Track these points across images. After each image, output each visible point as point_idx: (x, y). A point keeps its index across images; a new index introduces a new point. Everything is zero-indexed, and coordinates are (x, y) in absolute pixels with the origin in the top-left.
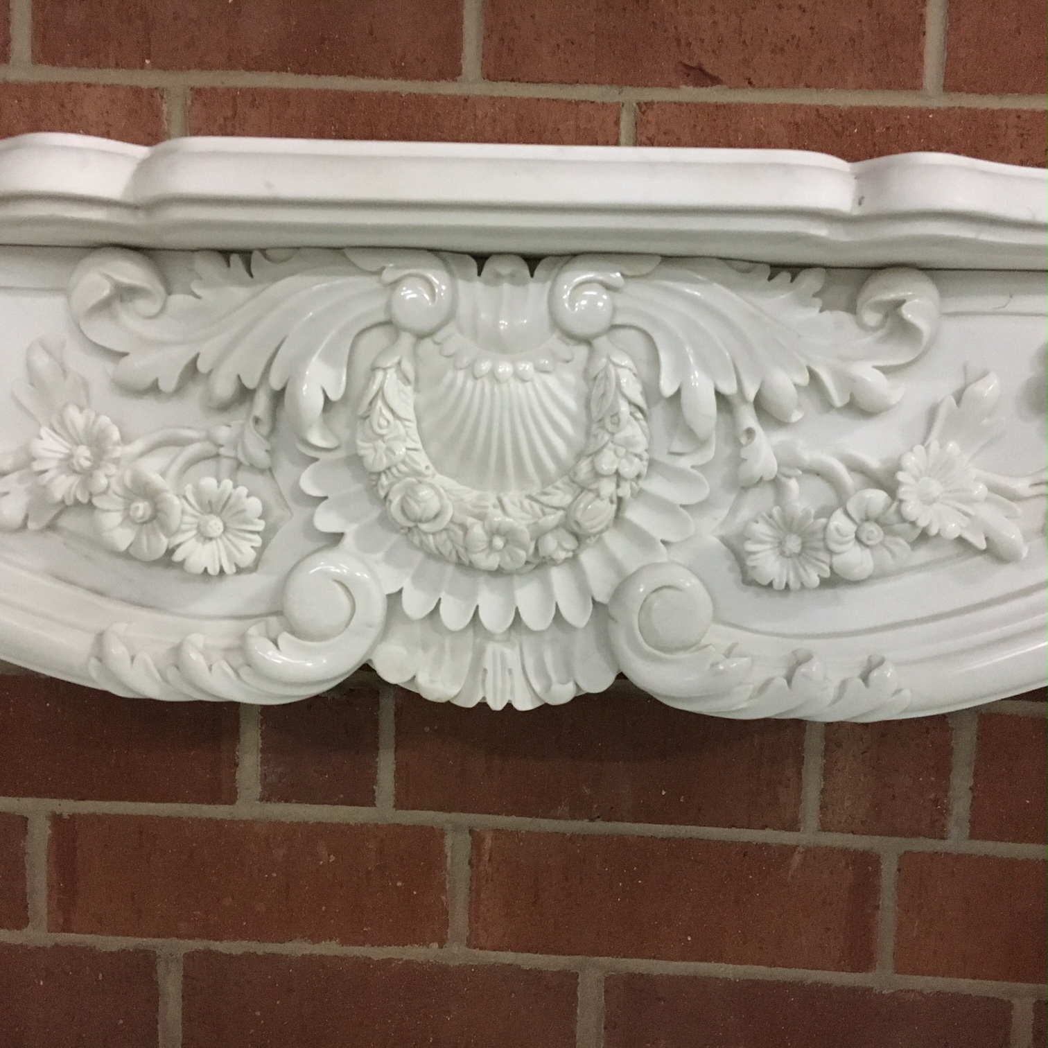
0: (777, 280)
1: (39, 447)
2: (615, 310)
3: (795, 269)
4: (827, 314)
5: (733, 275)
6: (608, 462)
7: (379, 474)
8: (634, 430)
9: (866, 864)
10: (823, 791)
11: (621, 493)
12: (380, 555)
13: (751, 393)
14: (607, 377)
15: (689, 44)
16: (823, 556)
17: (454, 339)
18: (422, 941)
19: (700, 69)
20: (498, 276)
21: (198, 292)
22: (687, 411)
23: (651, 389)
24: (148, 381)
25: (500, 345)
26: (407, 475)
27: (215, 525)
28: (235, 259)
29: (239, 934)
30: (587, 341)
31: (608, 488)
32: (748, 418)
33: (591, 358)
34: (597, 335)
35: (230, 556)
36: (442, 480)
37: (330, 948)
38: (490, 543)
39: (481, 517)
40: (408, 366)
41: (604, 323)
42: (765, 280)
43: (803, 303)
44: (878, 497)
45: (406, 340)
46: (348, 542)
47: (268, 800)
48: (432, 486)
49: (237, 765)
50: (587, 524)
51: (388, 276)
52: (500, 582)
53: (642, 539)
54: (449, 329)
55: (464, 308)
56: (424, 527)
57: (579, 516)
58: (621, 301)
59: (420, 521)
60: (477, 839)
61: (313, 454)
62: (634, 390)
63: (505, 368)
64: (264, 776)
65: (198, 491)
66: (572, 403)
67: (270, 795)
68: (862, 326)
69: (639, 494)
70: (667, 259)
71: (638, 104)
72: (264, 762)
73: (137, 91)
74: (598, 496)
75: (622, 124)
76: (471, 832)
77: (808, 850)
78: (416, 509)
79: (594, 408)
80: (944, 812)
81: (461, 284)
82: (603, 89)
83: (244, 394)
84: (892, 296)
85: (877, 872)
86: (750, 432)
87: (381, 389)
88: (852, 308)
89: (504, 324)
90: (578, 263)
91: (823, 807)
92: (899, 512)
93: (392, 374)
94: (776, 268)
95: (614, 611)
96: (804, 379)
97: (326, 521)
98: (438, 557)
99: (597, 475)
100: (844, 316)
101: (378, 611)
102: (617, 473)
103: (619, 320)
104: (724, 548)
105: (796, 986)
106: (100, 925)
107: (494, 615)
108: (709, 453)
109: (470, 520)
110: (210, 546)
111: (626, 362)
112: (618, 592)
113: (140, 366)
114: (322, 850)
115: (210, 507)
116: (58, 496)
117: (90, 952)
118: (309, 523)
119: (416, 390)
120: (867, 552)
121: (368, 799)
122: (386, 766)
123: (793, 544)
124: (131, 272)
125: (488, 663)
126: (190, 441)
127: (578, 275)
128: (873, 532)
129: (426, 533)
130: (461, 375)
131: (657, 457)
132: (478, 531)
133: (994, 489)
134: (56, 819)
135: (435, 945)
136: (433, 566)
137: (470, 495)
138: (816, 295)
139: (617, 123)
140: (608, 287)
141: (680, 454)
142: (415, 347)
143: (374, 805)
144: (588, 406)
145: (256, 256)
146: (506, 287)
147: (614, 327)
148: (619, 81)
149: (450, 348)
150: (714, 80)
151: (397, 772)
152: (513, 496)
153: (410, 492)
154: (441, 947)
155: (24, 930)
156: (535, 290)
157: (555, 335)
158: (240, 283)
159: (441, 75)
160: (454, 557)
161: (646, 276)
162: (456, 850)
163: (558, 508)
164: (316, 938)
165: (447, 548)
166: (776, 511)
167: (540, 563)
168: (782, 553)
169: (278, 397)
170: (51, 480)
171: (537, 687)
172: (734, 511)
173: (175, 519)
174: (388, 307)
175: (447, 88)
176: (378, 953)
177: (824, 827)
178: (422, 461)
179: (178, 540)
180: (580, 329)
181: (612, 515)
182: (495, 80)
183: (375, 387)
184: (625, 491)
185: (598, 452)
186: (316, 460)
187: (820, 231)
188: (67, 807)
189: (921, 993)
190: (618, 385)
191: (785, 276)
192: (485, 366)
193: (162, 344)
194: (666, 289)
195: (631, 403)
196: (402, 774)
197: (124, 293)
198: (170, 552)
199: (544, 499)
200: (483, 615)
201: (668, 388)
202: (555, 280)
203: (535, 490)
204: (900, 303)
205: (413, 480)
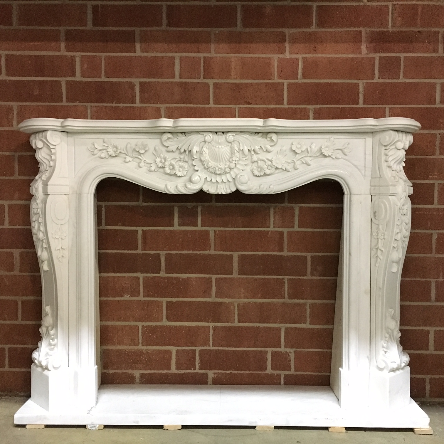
0: (256, 134)
1: (156, 160)
2: (234, 139)
3: (258, 133)
4: (263, 139)
5: (250, 134)
6: (234, 159)
7: (204, 161)
8: (237, 154)
9: (281, 233)
10: (274, 221)
11: (236, 163)
12: (204, 173)
13: (253, 149)
14: (233, 147)
15: (246, 98)
16: (263, 171)
17: (213, 143)
18: (206, 250)
19: (248, 102)
20: (219, 135)
21: (178, 138)
22: (244, 152)
23: (239, 149)
24: (172, 150)
25: (219, 144)
26: (207, 161)
27: (181, 169)
28: (183, 133)
29: (175, 250)
30: (231, 143)
31: (234, 162)
32: (253, 153)
33: (231, 145)
34: (232, 142)
35: (183, 173)
36: (212, 162)
37: (190, 252)
38: (219, 170)
39: (217, 166)
40: (207, 147)
41: (233, 140)
42: (254, 134)
43: (259, 137)
44: (270, 163)
45: (207, 143)
46: (199, 171)
47: (179, 226)
48: (211, 163)
49: (174, 220)
50: (231, 167)
51: (204, 135)
52: (220, 176)
53: (239, 169)
54: (213, 142)
55: (214, 139)
56: (210, 168)
57: (230, 166)
58: (235, 137)
59: (209, 167)
60: (215, 231)
61: (194, 159)
62: (237, 149)
63: (220, 147)
64: (179, 222)
65: (179, 164)
66: (229, 151)
67: (180, 225)
68: (267, 140)
69: (238, 163)
70: (241, 132)
71: (239, 108)
72: (178, 219)
73: (157, 108)
74: (233, 163)
75: (236, 111)
76: (214, 230)
77: (272, 231)
78: (209, 166)
79: (232, 152)
80: (294, 224)
81: (214, 136)
82: (233, 105)
83: (185, 151)
84: (271, 136)
85: (283, 234)
86: (253, 155)
87: (204, 150)
88: (266, 138)
89: (220, 141)
90: (229, 133)
91: (274, 224)
92: (273, 164)
93: (205, 148)
94: (256, 133)
95: (235, 179)
96: (260, 147)
97: (196, 168)
98: (211, 173)
99: (233, 160)
100: (265, 139)
101: (204, 180)
102: (235, 160)
103: (235, 140)
104: (250, 171)
105: (271, 255)
106: (150, 249)
107: (219, 181)
108: (247, 158)
109: (216, 167)
110: (180, 172)
111: (236, 145)
112: (236, 176)
113: (171, 148)
114: (189, 234)
115: (180, 167)
116: (160, 166)
117: (149, 254)
118: (194, 169)
119: (208, 150)
120: (269, 170)
121: (196, 225)
122: (199, 219)
123: (259, 170)
124: (170, 135)
125: (218, 187)
126: (178, 158)
127: (229, 134)
128: (270, 167)
129: (210, 169)
130: (214, 147)
131: (241, 158)
132: (217, 168)
133: (285, 162)
134: (143, 231)
135: (208, 251)
136: (211, 174)
137: (216, 164)
138: (261, 136)
139: (235, 111)
140: (233, 136)
141: (244, 158)
142: (208, 144)
143: (197, 226)
144: (231, 152)
145: (186, 133)
146: (220, 136)
147: (234, 141)
148: (235, 104)
149: (213, 144)
150: (251, 104)
151: (201, 220)
152: (221, 164)
153: (208, 164)
154: (209, 251)
155: (137, 251)
156: (224, 136)
157: (226, 142)
158: (184, 137)
159: (206, 104)
160: (214, 172)
161: (237, 134)
162: (212, 234)
163: (227, 165)
164: (188, 250)
165: (213, 171)
166: (257, 165)
167: (226, 173)
168: (258, 171)
169: (190, 151)
170: (159, 164)
171: (225, 191)
172: (252, 166)
173: (176, 169)
174: (204, 139)
175: (207, 106)
176: (199, 253)
177: (274, 227)
178: (209, 160)
179: (176, 171)
180: (230, 141)
181: (235, 166)
182: (216, 104)
183: (203, 150)
184: (236, 162)
185: (233, 157)
186: (194, 160)
187: (259, 128)
188: (145, 228)
189: (291, 255)
190: (235, 148)
191: (257, 134)
192: (217, 147)
193: (173, 145)
194: (241, 136)
195: (237, 151)
196: (202, 221)
197: (169, 138)
198: (175, 173)
199: (226, 164)
200: (218, 180)
201: (241, 149)
202: (226, 135)
203: (224, 163)
204: (272, 137)
205: (208, 162)
